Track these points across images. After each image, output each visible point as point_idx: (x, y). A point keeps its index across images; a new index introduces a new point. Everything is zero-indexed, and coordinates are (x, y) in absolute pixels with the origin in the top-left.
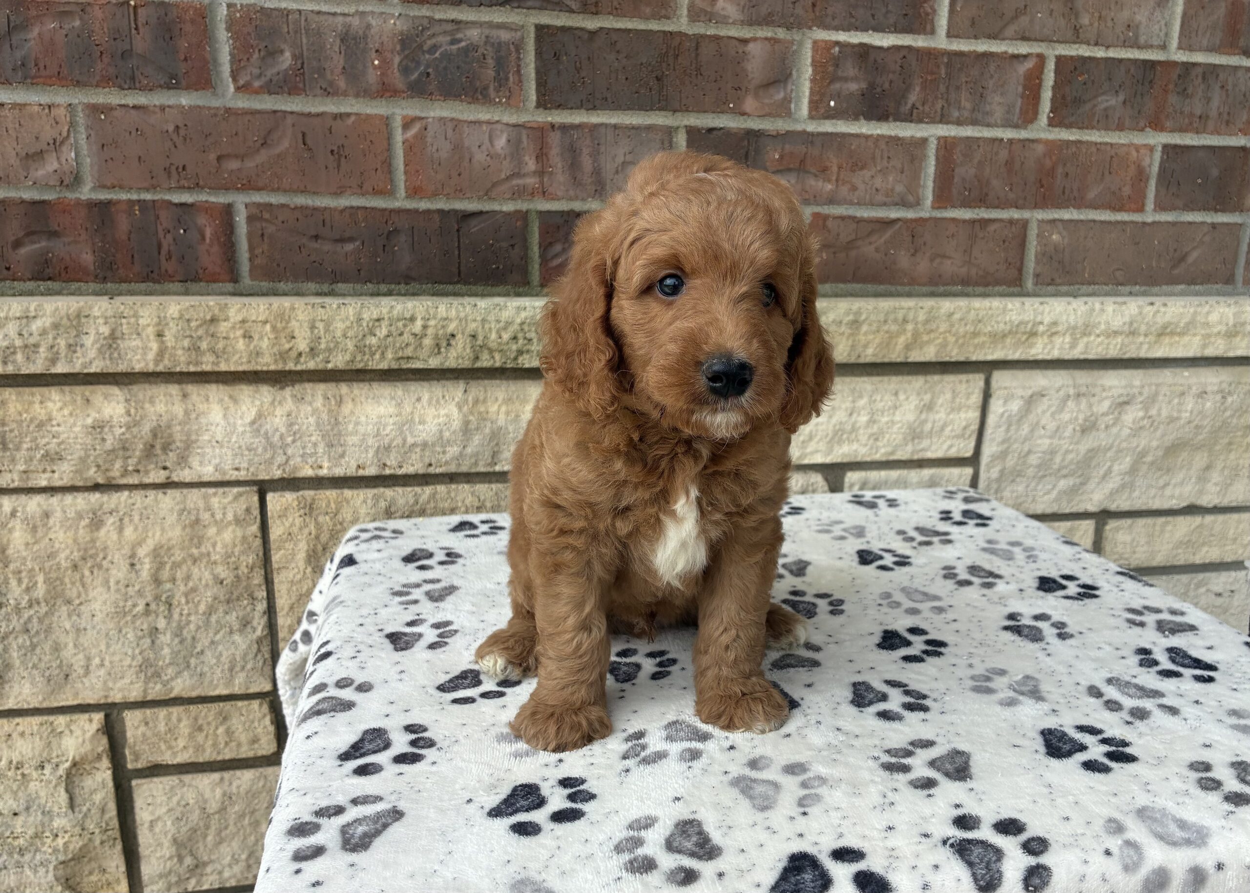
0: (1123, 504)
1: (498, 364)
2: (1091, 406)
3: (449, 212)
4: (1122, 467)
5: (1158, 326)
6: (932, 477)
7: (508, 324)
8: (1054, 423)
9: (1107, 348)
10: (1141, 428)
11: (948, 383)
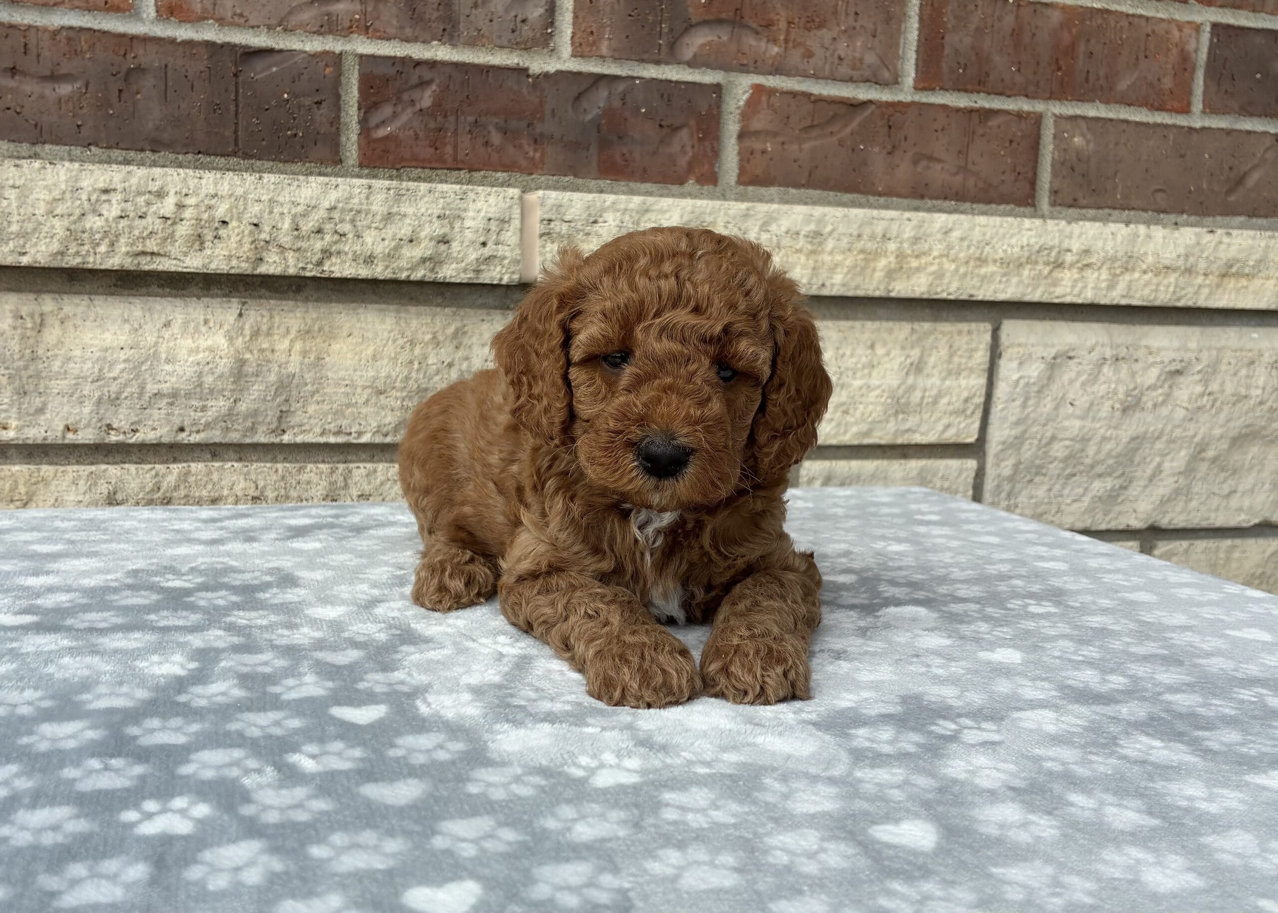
0: (1176, 518)
1: (292, 271)
2: (1133, 374)
3: (223, 46)
4: (1175, 464)
5: (1221, 263)
6: (922, 470)
7: (312, 208)
8: (1085, 398)
9: (1157, 290)
10: (1199, 408)
11: (942, 333)
